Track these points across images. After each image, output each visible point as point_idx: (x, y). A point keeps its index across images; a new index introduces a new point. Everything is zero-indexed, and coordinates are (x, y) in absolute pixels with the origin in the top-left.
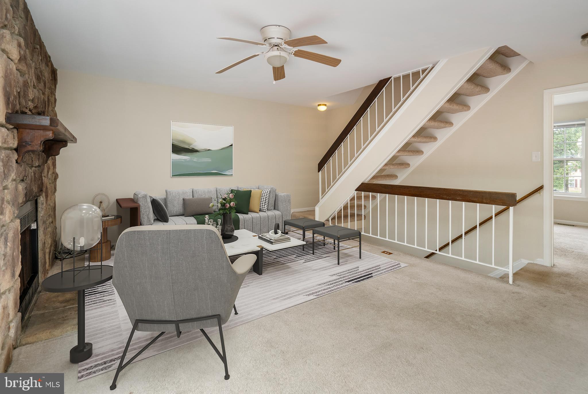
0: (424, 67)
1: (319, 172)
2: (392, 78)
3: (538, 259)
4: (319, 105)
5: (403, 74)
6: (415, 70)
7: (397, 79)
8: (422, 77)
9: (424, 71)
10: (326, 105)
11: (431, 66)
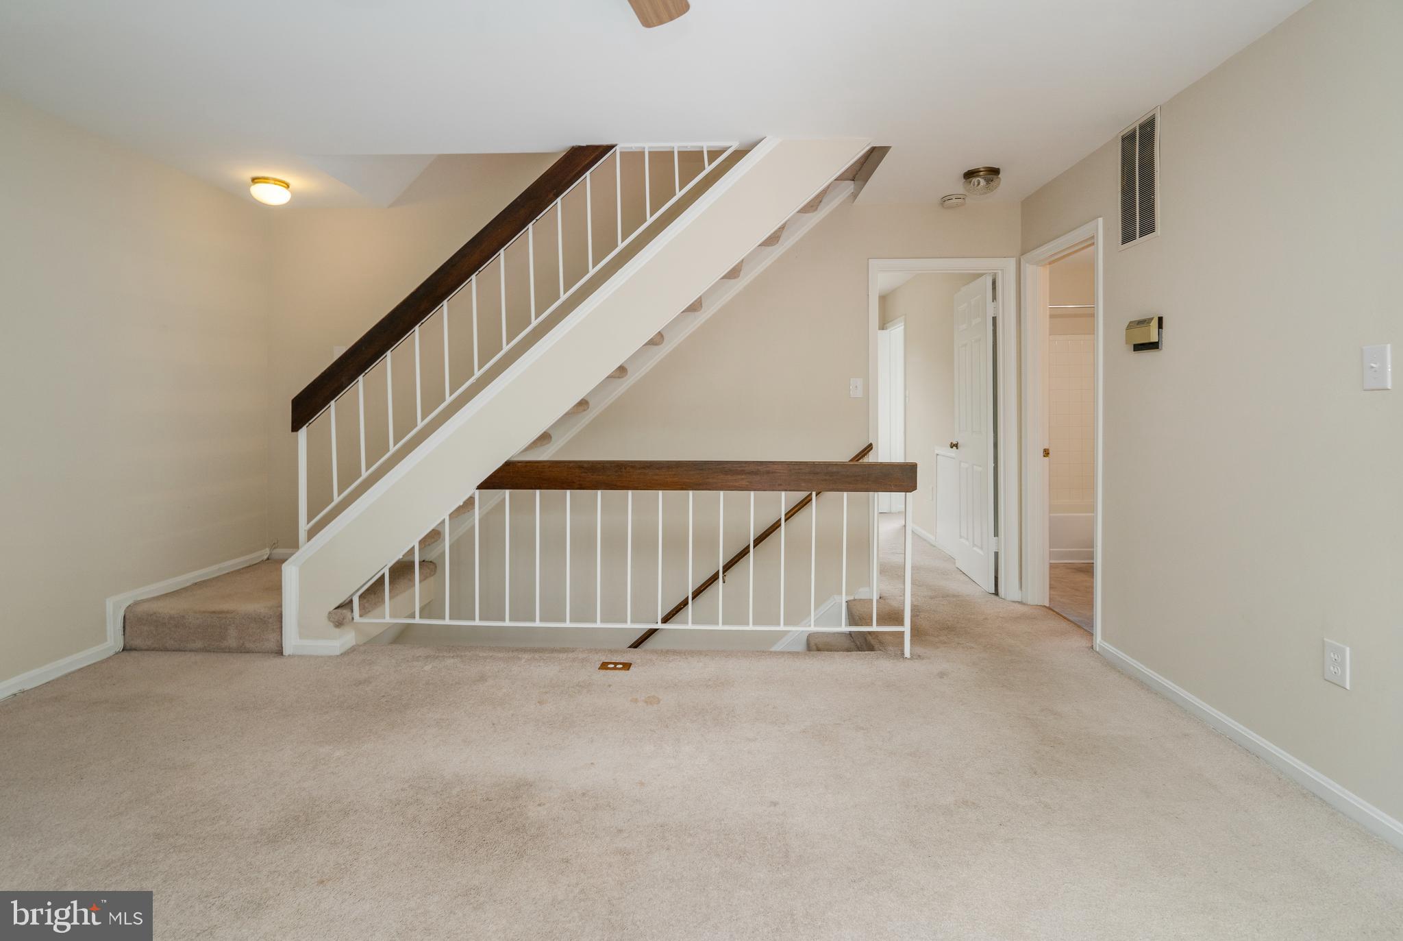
0: (717, 144)
1: (296, 427)
2: (618, 149)
3: (861, 590)
4: (255, 180)
5: (652, 147)
6: (691, 145)
7: (633, 158)
8: (708, 169)
9: (714, 154)
10: (287, 186)
11: (734, 145)
